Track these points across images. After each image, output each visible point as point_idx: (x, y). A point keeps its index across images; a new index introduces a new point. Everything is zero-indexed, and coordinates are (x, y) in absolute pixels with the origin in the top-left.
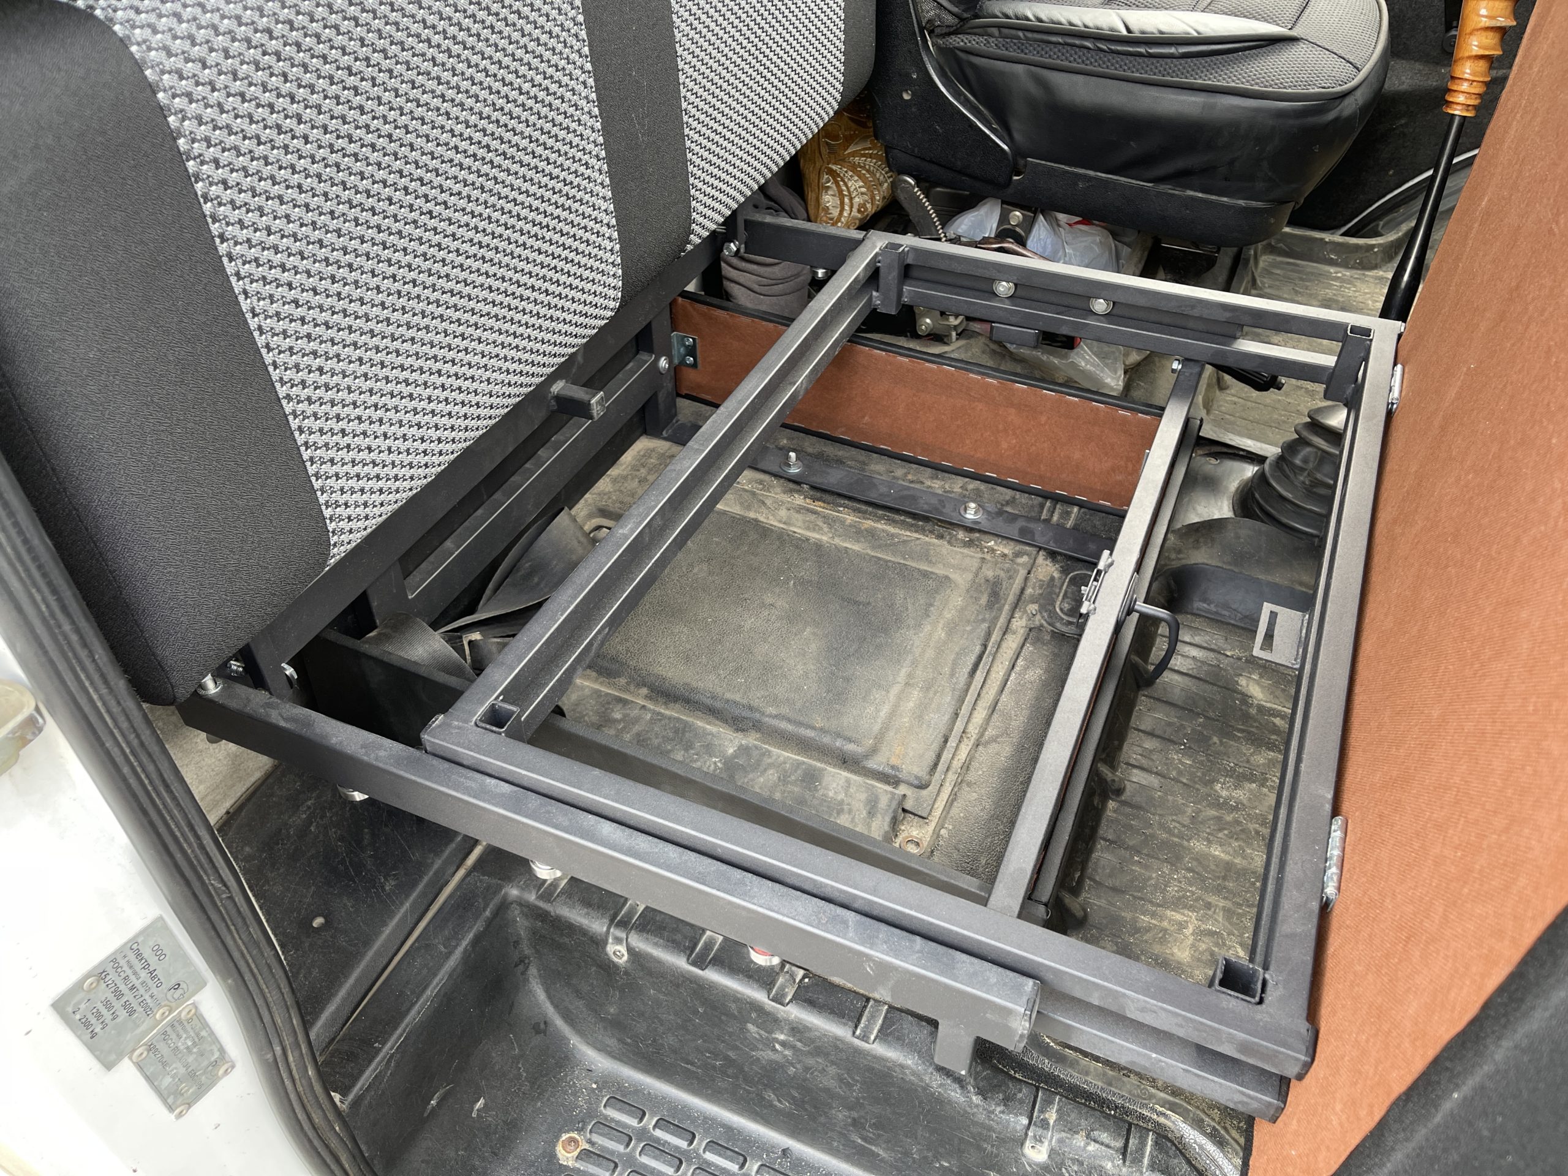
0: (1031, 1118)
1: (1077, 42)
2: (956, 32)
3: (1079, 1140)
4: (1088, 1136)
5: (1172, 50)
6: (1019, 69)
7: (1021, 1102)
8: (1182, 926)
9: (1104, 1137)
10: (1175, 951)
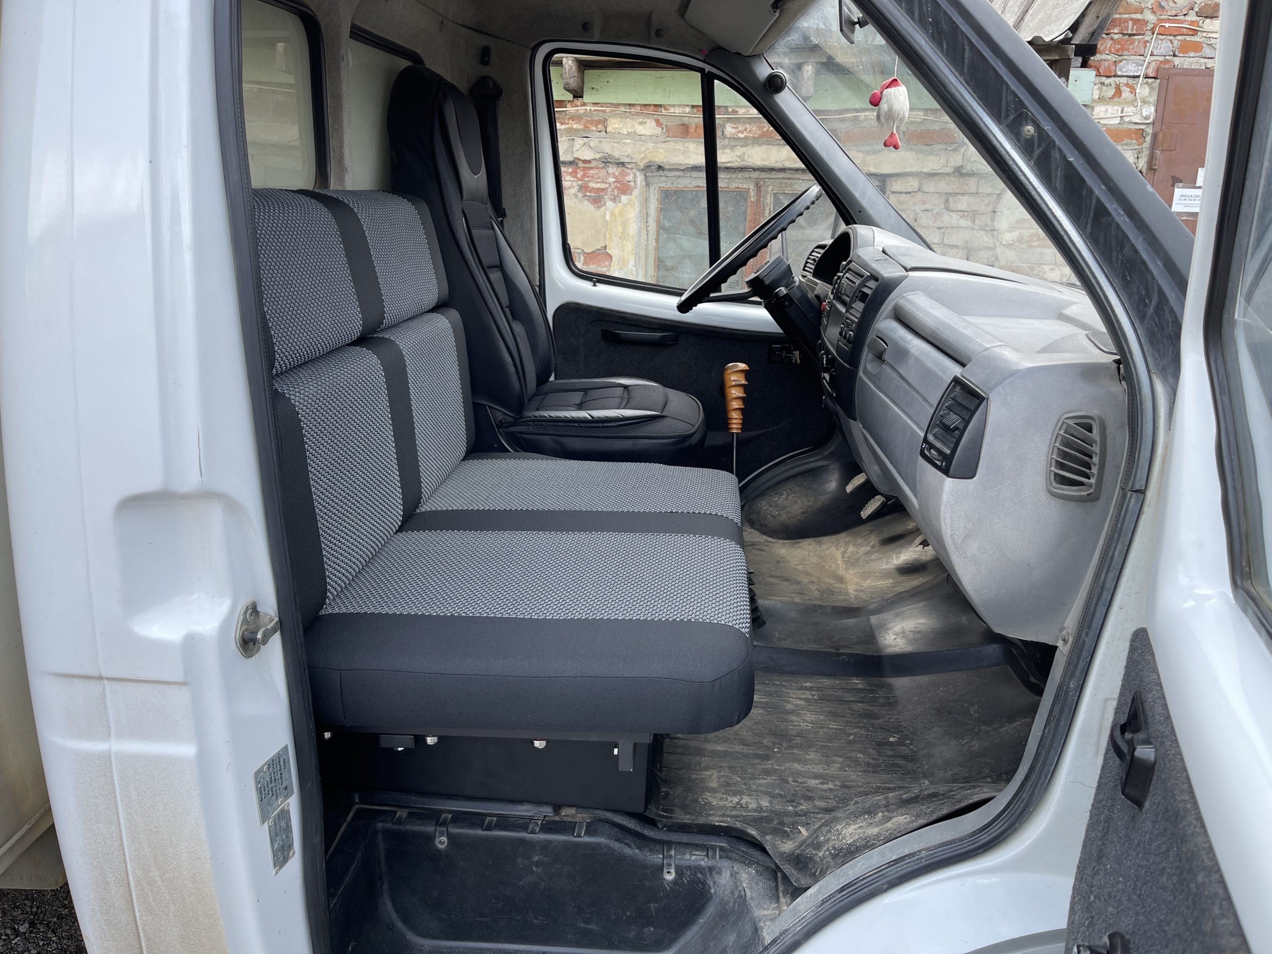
0: (663, 855)
1: (571, 424)
2: (513, 425)
3: (687, 856)
4: (690, 854)
5: (614, 424)
6: (547, 437)
7: (658, 850)
8: (711, 776)
9: (698, 853)
10: (710, 784)
